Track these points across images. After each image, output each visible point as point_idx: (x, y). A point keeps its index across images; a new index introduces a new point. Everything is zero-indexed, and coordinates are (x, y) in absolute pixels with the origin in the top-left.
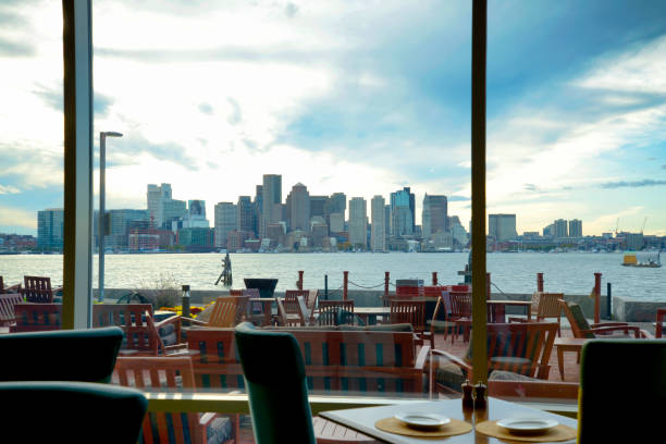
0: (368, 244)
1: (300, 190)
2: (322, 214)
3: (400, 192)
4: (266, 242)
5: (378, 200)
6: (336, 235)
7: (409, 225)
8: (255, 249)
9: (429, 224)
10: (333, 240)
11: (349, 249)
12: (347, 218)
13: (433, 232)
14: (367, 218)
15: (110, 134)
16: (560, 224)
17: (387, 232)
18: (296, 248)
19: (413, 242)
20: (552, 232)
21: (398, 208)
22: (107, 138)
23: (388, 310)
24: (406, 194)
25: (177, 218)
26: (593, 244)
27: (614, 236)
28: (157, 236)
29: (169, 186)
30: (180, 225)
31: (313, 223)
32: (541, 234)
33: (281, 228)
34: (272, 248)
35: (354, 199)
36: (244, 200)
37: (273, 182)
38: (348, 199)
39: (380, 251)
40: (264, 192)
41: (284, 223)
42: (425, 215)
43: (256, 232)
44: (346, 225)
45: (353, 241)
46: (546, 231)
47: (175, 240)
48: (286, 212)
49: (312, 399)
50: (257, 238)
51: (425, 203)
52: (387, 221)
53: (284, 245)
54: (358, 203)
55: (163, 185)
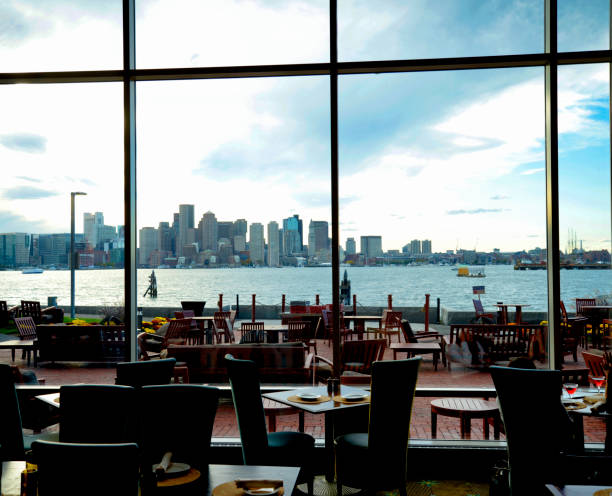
0: (266, 260)
1: (209, 217)
2: (227, 237)
3: (290, 218)
4: (182, 259)
5: (273, 226)
6: (240, 254)
7: (298, 245)
8: (173, 265)
9: (314, 244)
10: (237, 258)
11: (250, 264)
12: (248, 240)
13: (316, 250)
14: (264, 240)
15: (78, 193)
16: (415, 243)
17: (281, 251)
18: (207, 264)
19: (302, 258)
20: (409, 250)
21: (289, 231)
22: (76, 197)
23: (286, 327)
24: (295, 220)
25: (108, 241)
26: (439, 259)
27: (455, 253)
28: (92, 256)
29: (101, 214)
30: (111, 246)
31: (221, 244)
32: (401, 251)
33: (194, 247)
34: (187, 265)
35: (254, 224)
36: (164, 225)
37: (188, 211)
38: (249, 224)
39: (275, 266)
40: (181, 219)
41: (196, 244)
42: (310, 237)
43: (174, 251)
44: (247, 246)
45: (254, 258)
46: (405, 249)
47: (107, 258)
48: (199, 235)
49: (262, 388)
50: (175, 256)
51: (311, 227)
52: (281, 243)
53: (197, 262)
54: (257, 228)
55: (97, 213)
